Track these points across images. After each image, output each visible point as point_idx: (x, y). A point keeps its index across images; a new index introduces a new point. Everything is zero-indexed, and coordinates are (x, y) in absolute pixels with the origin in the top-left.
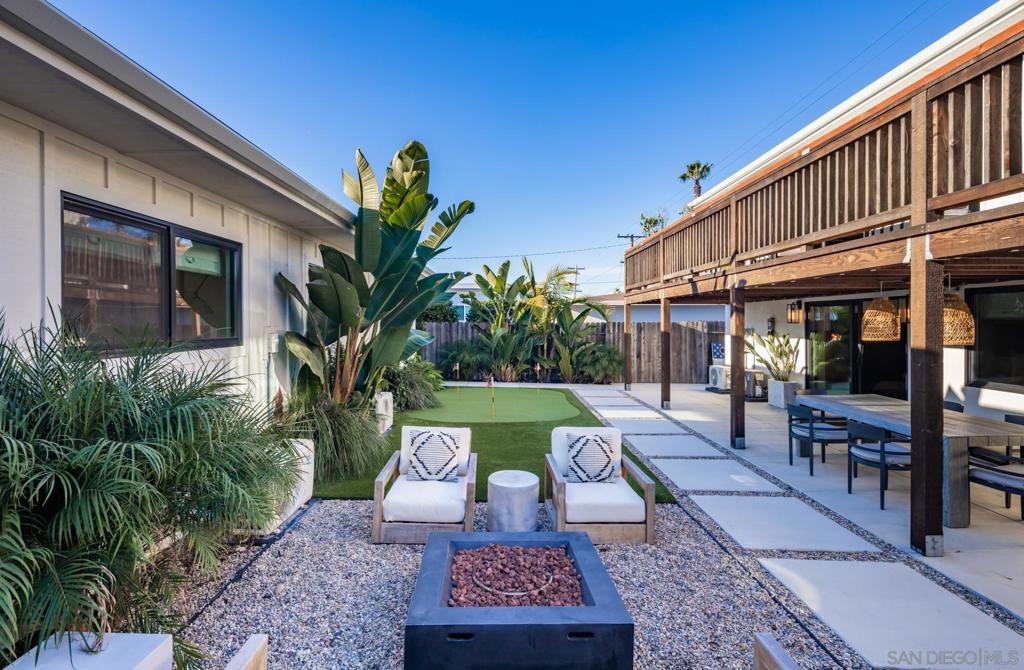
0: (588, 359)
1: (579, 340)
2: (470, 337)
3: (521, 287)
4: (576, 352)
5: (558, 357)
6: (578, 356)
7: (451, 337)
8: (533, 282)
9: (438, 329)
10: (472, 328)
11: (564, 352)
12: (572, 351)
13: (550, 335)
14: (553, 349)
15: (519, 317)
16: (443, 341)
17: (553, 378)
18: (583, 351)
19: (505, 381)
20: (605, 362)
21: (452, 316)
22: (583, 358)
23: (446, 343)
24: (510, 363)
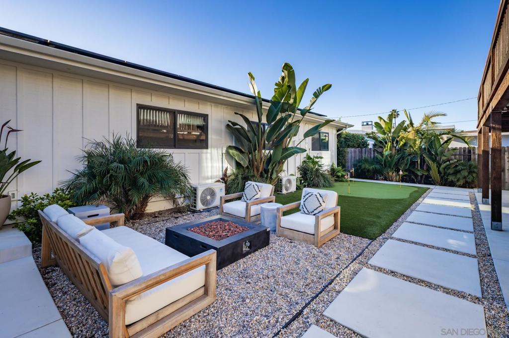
0: (451, 171)
1: (444, 158)
2: (372, 156)
3: (402, 127)
4: (443, 166)
5: (429, 169)
6: (444, 169)
7: (362, 157)
8: (412, 124)
9: (355, 152)
10: (374, 151)
11: (434, 166)
12: (439, 165)
13: (421, 156)
14: (426, 164)
15: (401, 145)
16: (357, 158)
17: (426, 181)
18: (448, 165)
19: (392, 181)
20: (465, 173)
21: (363, 145)
22: (448, 169)
23: (359, 159)
24: (395, 170)
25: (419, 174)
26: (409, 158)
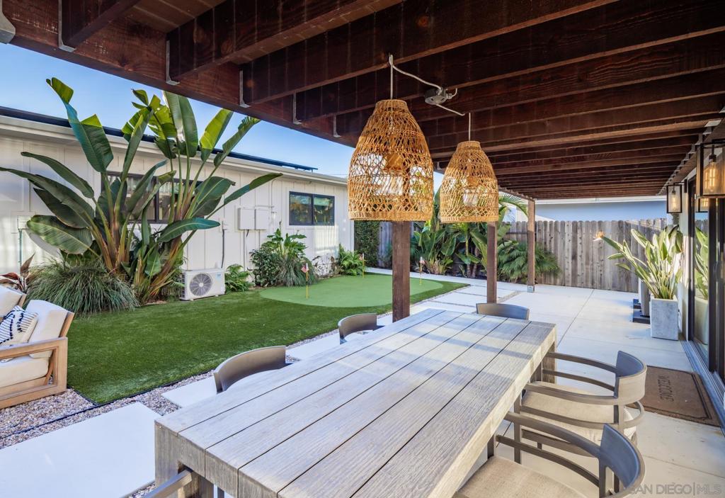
11: (484, 249)
19: (434, 273)
24: (438, 258)
25: (467, 262)
26: (456, 236)
